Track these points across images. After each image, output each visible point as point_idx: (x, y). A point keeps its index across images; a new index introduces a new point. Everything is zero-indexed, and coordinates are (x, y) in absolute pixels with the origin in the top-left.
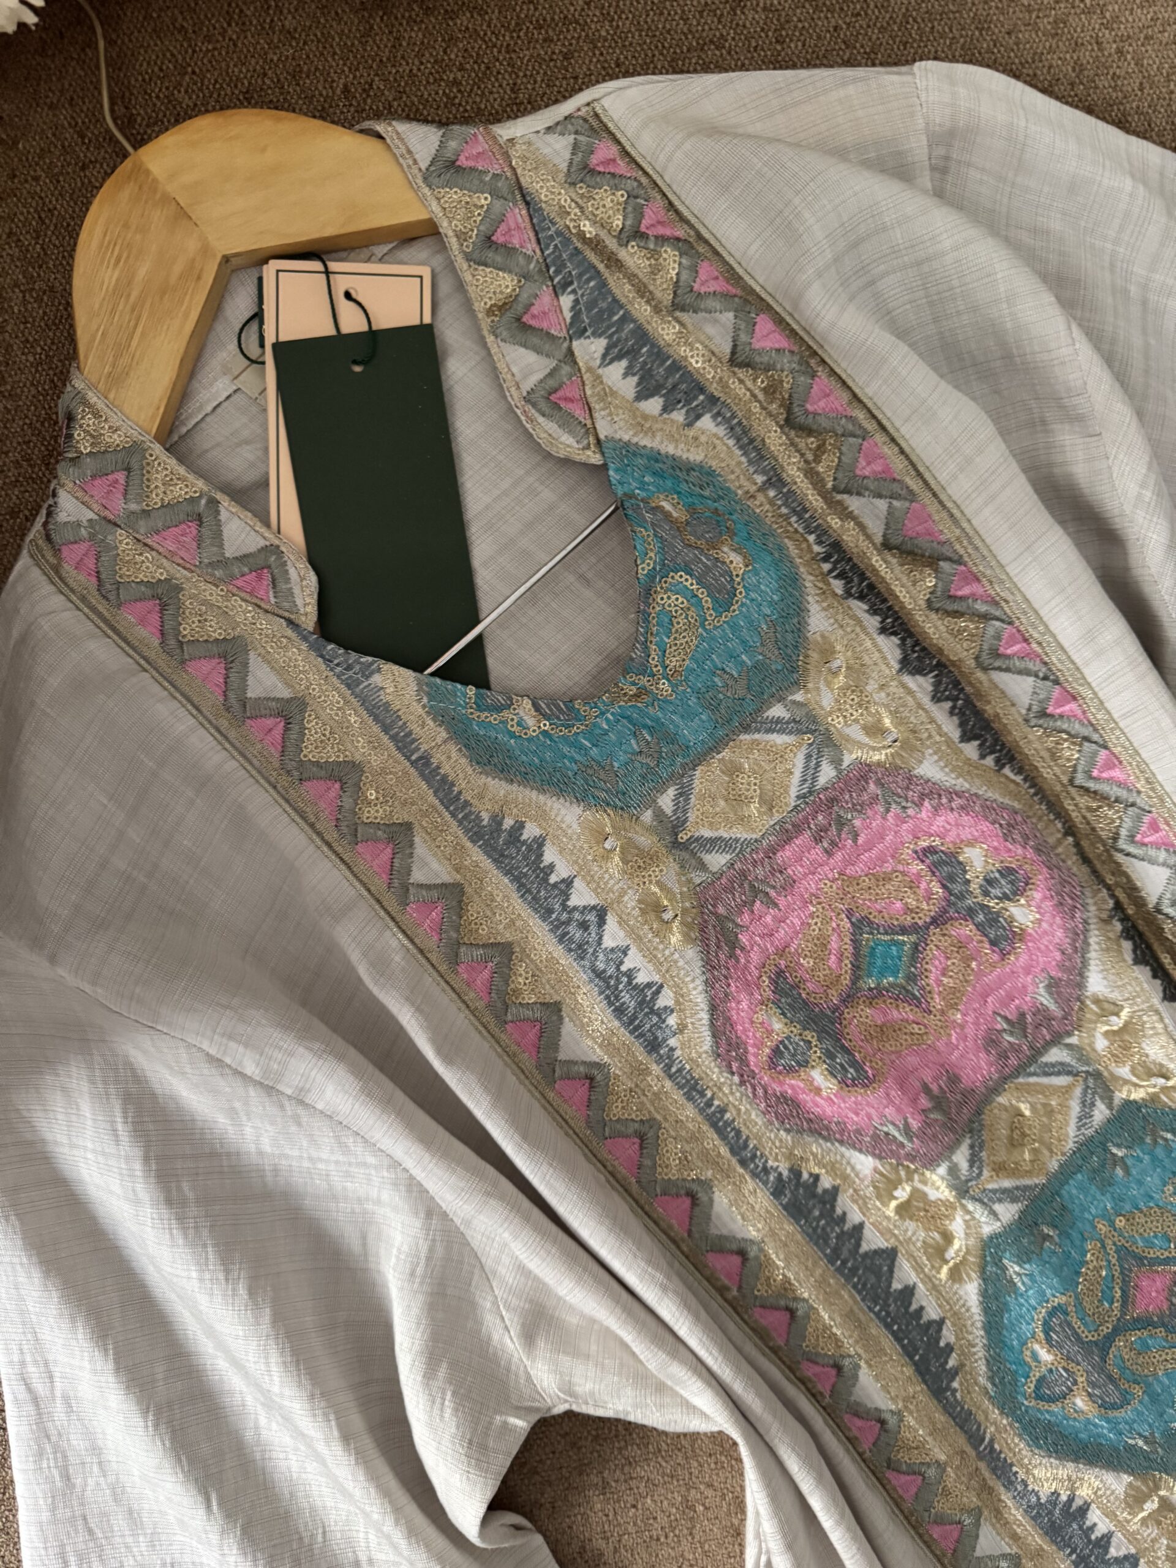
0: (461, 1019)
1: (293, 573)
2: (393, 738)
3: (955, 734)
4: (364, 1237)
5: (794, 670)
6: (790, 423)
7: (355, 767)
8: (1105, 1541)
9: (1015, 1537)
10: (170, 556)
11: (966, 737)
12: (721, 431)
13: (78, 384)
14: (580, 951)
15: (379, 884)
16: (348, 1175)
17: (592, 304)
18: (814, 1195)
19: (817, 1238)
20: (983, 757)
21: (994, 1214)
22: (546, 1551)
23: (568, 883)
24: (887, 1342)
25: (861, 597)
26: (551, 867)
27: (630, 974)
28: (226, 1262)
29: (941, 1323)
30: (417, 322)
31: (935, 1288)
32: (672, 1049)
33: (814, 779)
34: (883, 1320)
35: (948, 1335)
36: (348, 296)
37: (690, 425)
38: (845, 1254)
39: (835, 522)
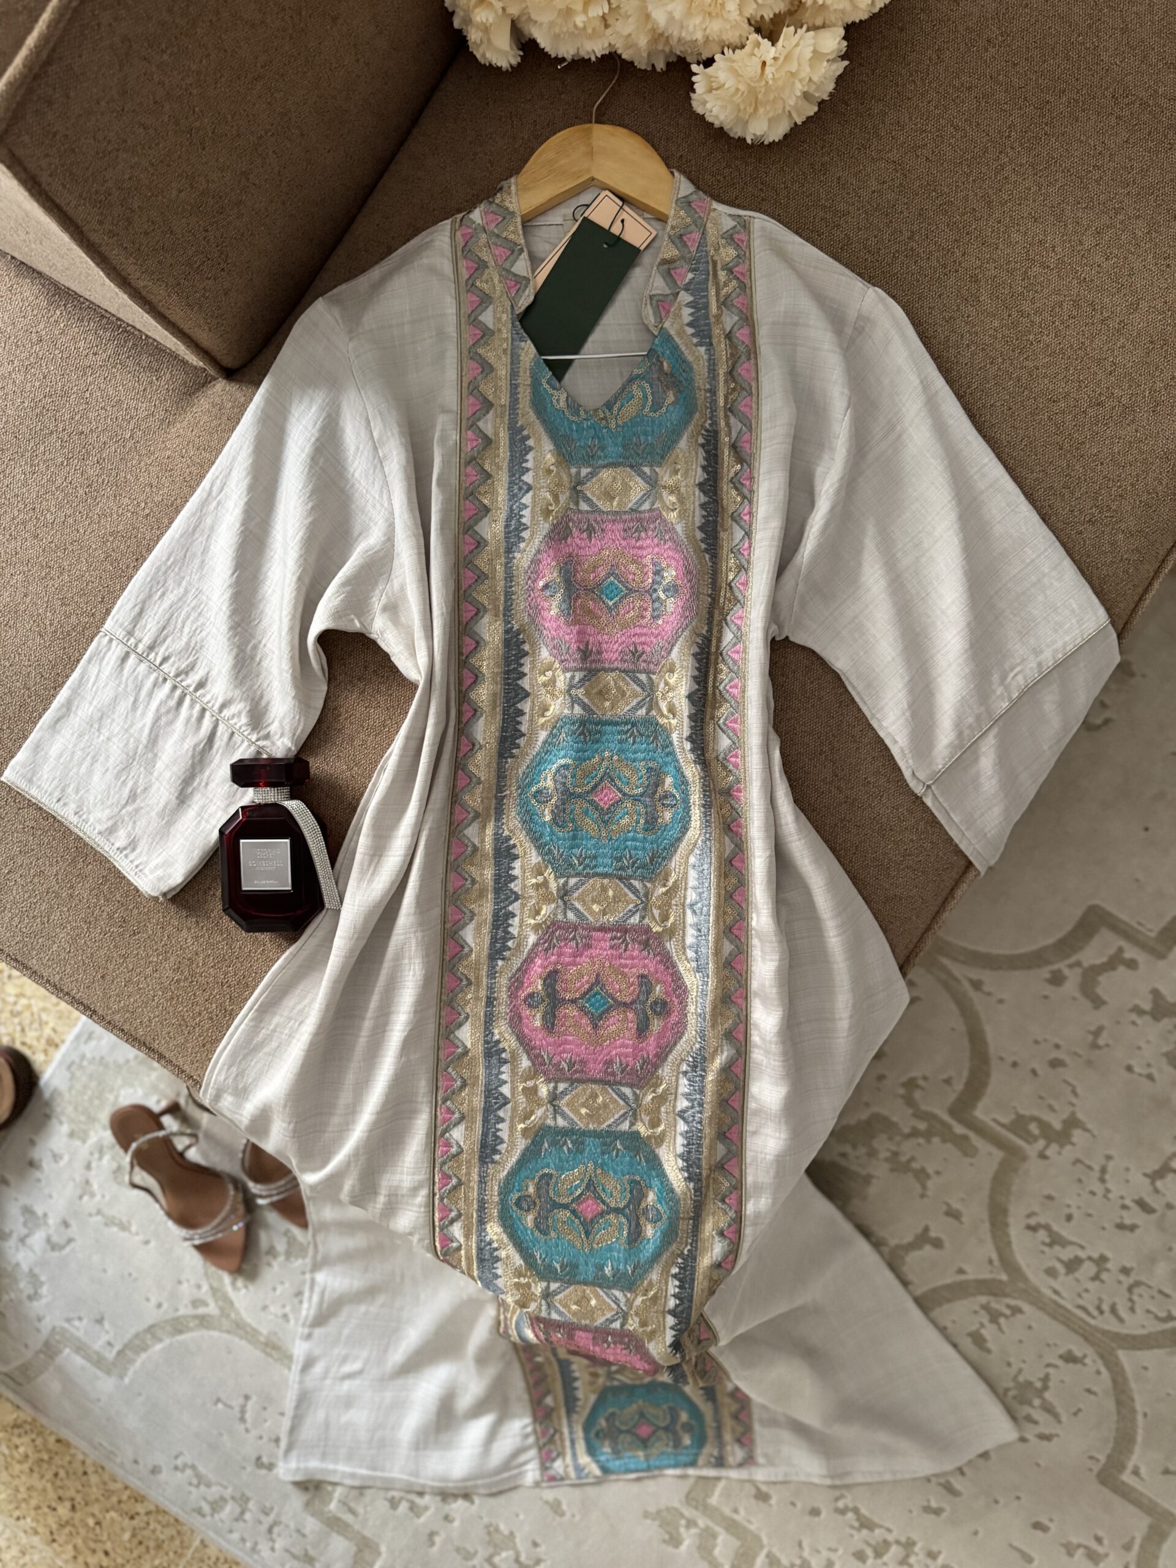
0: (454, 482)
1: (527, 292)
2: (512, 369)
3: (698, 524)
4: (360, 534)
5: (663, 457)
6: (731, 373)
7: (492, 369)
8: (514, 878)
9: (483, 841)
10: (494, 255)
11: (701, 528)
12: (706, 357)
13: (513, 180)
14: (513, 497)
15: (466, 414)
16: (374, 506)
17: (699, 283)
18: (518, 646)
19: (507, 660)
20: (702, 541)
21: (573, 707)
22: (324, 694)
23: (528, 470)
24: (499, 717)
25: (707, 452)
26: (527, 461)
27: (521, 516)
28: (313, 493)
29: (524, 735)
30: (637, 244)
31: (531, 721)
32: (514, 558)
33: (641, 505)
34: (504, 711)
35: (522, 741)
36: (623, 221)
37: (696, 346)
38: (512, 676)
39: (722, 423)
